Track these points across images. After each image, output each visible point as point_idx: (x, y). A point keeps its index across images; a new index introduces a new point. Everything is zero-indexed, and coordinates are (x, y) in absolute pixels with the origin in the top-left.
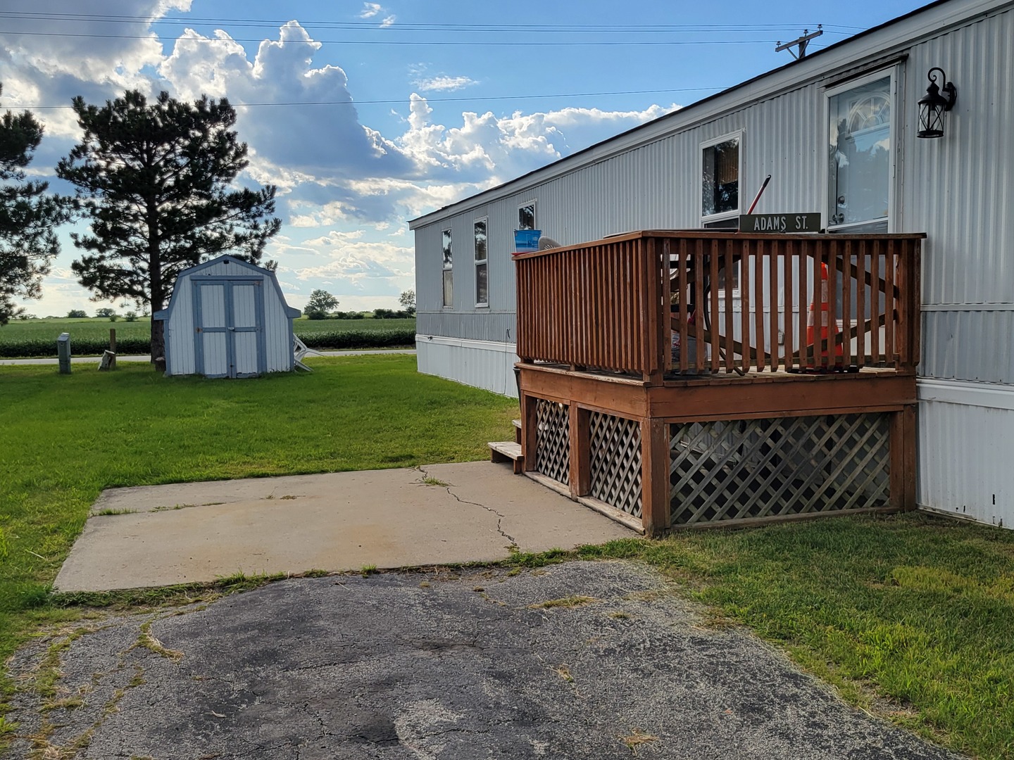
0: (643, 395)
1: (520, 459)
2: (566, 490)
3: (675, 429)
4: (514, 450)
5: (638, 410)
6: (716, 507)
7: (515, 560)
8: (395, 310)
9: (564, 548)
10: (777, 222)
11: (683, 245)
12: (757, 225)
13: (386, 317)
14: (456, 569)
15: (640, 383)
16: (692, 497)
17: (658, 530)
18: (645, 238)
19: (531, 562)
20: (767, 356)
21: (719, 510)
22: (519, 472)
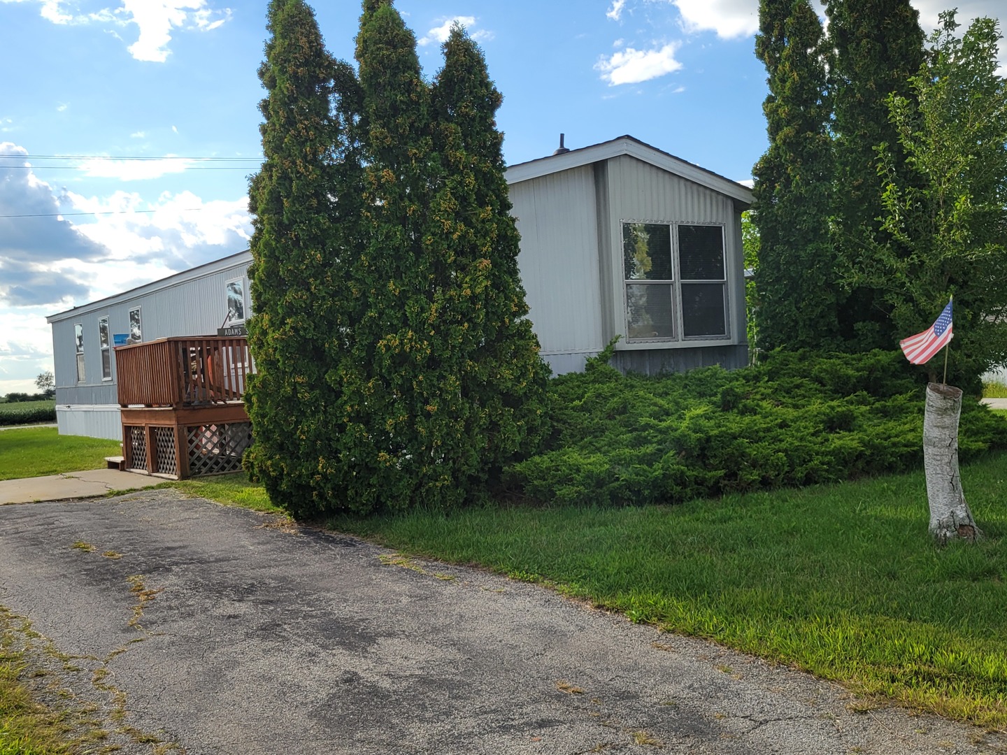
0: (173, 414)
1: (123, 462)
2: (146, 472)
3: (190, 430)
4: (119, 459)
5: (171, 423)
6: (214, 466)
7: (111, 494)
8: (31, 393)
9: (136, 487)
10: (236, 331)
11: (196, 343)
12: (226, 333)
13: (21, 401)
14: (81, 499)
15: (171, 408)
16: (202, 462)
17: (184, 477)
18: (169, 341)
19: (119, 493)
20: (234, 393)
21: (216, 467)
22: (123, 470)
